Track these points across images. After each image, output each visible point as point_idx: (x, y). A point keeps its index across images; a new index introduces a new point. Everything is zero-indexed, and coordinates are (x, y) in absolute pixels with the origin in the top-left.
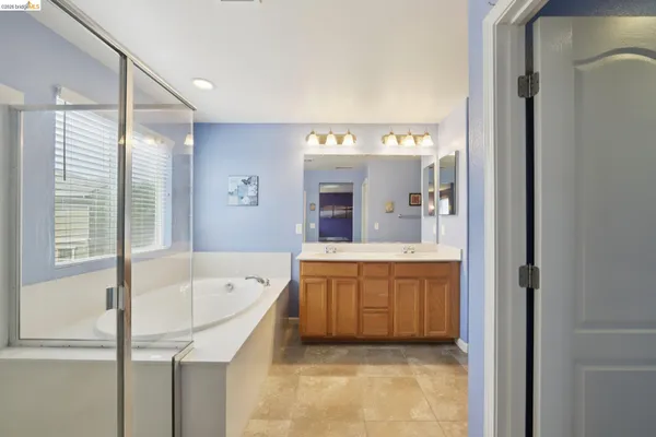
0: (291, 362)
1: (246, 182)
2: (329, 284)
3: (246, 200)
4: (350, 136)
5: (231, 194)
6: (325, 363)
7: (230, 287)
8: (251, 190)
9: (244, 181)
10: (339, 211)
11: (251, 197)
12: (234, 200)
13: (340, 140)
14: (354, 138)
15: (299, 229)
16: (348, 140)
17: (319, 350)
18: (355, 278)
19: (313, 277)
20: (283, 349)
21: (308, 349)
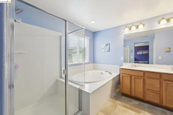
0: (116, 99)
1: (107, 45)
2: (131, 77)
3: (107, 50)
4: (142, 25)
5: (103, 49)
6: (128, 104)
7: (102, 73)
8: (108, 47)
9: (106, 45)
10: (145, 52)
11: (108, 49)
12: (103, 50)
13: (137, 27)
14: (144, 25)
15: (122, 58)
16: (141, 26)
17: (127, 99)
18: (142, 77)
19: (126, 74)
20: (115, 94)
21: (123, 97)
